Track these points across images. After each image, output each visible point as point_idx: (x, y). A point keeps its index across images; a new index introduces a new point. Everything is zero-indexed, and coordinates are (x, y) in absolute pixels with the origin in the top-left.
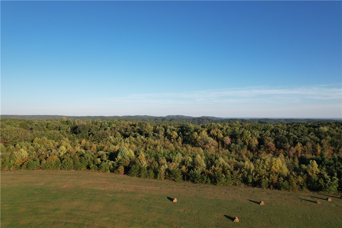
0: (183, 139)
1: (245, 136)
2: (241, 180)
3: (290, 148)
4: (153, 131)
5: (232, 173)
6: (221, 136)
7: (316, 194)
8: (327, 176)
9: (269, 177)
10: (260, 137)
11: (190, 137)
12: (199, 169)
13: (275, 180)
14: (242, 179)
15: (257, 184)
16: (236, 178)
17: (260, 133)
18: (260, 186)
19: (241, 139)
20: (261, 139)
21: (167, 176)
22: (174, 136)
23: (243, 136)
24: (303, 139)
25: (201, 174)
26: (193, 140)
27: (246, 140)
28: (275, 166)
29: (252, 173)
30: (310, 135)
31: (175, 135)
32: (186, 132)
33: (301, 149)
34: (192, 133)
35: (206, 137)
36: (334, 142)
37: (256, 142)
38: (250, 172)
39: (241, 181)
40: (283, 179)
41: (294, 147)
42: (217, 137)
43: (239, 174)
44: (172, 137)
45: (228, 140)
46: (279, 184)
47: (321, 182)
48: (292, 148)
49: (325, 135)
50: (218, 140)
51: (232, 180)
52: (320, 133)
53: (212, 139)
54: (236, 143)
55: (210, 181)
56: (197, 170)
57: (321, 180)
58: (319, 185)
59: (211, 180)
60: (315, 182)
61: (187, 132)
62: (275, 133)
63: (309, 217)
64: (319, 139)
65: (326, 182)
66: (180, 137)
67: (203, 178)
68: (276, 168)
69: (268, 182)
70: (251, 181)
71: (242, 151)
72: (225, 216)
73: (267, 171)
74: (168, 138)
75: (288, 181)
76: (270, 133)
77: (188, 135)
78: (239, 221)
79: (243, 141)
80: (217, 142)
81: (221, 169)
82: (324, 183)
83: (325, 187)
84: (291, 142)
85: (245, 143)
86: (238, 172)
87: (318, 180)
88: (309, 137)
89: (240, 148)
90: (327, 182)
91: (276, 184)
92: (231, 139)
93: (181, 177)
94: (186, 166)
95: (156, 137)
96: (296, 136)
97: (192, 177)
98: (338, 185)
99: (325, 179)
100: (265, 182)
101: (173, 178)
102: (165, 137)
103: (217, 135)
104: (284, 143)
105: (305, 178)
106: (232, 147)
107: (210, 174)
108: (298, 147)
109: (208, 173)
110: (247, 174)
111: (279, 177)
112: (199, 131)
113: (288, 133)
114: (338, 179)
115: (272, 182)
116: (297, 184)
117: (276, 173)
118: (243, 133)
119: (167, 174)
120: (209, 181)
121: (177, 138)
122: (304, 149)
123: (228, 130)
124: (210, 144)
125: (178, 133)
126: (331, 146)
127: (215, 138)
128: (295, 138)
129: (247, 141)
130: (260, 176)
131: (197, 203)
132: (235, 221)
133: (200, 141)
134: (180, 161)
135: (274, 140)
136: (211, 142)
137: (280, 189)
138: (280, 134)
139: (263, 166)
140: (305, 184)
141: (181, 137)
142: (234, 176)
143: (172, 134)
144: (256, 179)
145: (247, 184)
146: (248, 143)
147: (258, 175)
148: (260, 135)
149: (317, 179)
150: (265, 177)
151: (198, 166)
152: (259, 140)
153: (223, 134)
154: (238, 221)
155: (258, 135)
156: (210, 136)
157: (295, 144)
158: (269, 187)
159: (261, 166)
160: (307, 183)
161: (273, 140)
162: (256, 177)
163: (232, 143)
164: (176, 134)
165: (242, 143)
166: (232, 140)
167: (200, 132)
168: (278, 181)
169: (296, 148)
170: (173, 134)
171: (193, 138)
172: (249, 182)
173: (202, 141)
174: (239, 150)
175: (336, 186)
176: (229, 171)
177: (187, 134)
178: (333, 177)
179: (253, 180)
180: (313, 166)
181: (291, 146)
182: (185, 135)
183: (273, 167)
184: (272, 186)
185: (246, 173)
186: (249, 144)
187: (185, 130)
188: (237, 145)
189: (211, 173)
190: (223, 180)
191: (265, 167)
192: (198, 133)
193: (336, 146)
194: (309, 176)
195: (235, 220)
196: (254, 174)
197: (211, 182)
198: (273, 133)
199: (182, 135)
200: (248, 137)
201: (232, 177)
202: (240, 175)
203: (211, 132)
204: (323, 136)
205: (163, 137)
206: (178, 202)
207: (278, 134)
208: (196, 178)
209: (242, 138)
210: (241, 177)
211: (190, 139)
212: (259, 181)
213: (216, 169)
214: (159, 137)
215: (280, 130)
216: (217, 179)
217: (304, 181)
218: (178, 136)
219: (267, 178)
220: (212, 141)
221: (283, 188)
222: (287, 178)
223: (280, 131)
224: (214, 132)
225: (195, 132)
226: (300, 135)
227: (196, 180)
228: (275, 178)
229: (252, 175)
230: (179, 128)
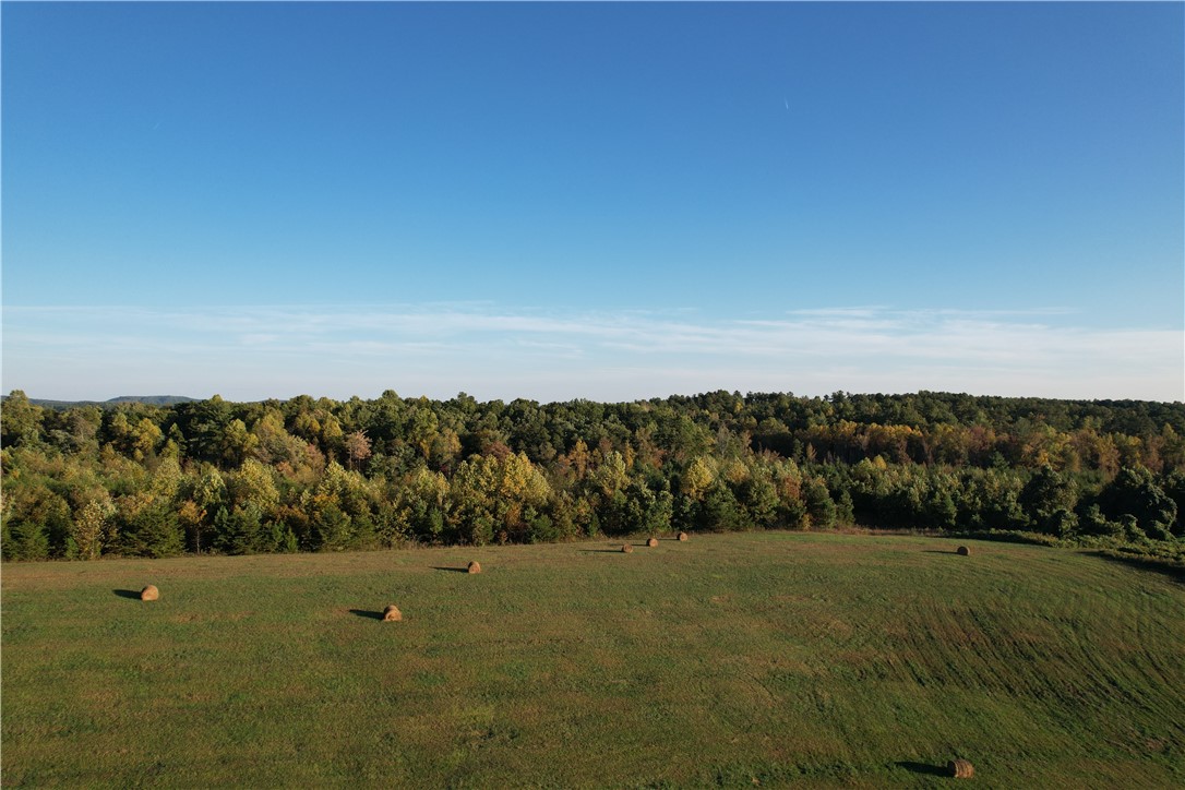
0: (185, 448)
1: (418, 429)
2: (408, 530)
3: (556, 457)
4: (41, 422)
5: (375, 509)
6: (337, 431)
7: (622, 541)
8: (648, 491)
9: (494, 512)
10: (467, 432)
11: (215, 439)
12: (254, 507)
13: (513, 520)
14: (408, 525)
15: (458, 534)
16: (391, 524)
17: (468, 419)
18: (470, 541)
19: (405, 440)
20: (470, 436)
21: (116, 540)
22: (146, 437)
23: (412, 428)
24: (590, 432)
25: (264, 520)
26: (230, 451)
27: (421, 440)
28: (513, 478)
29: (444, 503)
30: (607, 422)
31: (152, 435)
32: (199, 422)
33: (586, 460)
34: (222, 425)
35: (278, 436)
36: (663, 436)
37: (457, 445)
38: (436, 500)
39: (407, 532)
40: (535, 513)
41: (567, 455)
42: (320, 435)
43: (398, 511)
44: (139, 444)
45: (360, 444)
46: (525, 527)
47: (635, 505)
48: (562, 457)
49: (643, 419)
50: (324, 446)
51: (377, 531)
52: (632, 415)
53: (303, 443)
54: (389, 453)
55: (295, 539)
56: (243, 509)
57: (634, 504)
58: (630, 518)
59: (301, 539)
60: (619, 510)
61: (205, 422)
62: (513, 418)
63: (605, 581)
64: (629, 432)
65: (645, 507)
66: (171, 441)
67: (270, 534)
68: (516, 483)
69: (494, 528)
70: (438, 527)
71: (408, 476)
72: (351, 611)
73: (489, 494)
74: (117, 448)
75: (551, 517)
76: (499, 419)
77: (210, 434)
78: (403, 617)
79: (411, 445)
80: (320, 454)
81: (335, 498)
82: (642, 511)
83: (644, 518)
84: (559, 440)
85: (419, 452)
86: (395, 506)
87: (626, 505)
88: (605, 426)
89: (403, 468)
90: (648, 505)
91: (516, 528)
92: (371, 440)
93: (176, 537)
94: (199, 502)
95: (61, 446)
96: (571, 427)
97: (224, 531)
98: (672, 512)
99: (642, 499)
100: (481, 525)
101: (144, 546)
102: (101, 444)
103: (322, 431)
104: (538, 445)
105: (595, 503)
106: (374, 465)
107: (296, 519)
108: (578, 455)
109: (288, 517)
110: (425, 508)
111: (525, 507)
112: (251, 416)
113: (549, 416)
114: (671, 496)
115: (504, 527)
116: (574, 522)
117: (517, 499)
118: (412, 421)
119: (114, 534)
120: (293, 540)
121: (159, 448)
122: (592, 460)
123: (361, 413)
124: (296, 459)
125: (165, 428)
126: (658, 446)
127: (316, 440)
128: (569, 431)
129: (424, 445)
130: (469, 511)
131: (244, 592)
132: (387, 620)
133: (256, 450)
134: (173, 489)
135: (510, 439)
136: (297, 452)
137: (527, 541)
138: (527, 421)
139: (478, 481)
140: (596, 518)
141: (176, 439)
142: (382, 517)
143: (136, 433)
144: (455, 521)
145: (428, 540)
146: (428, 452)
147: (462, 507)
148: (468, 425)
149: (624, 500)
150: (483, 513)
151: (247, 498)
152: (462, 439)
153: (344, 428)
154: (400, 618)
155: (461, 426)
156: (296, 433)
157: (569, 444)
158: (496, 540)
159: (472, 481)
160: (600, 517)
161: (507, 437)
162: (456, 514)
163: (373, 453)
164: (157, 430)
165: (410, 452)
166: (373, 444)
167: (255, 420)
168: (522, 518)
169: (571, 457)
170: (142, 432)
171: (229, 442)
172: (432, 533)
173: (264, 450)
174: (399, 475)
175: (668, 513)
176: (365, 502)
177: (204, 428)
178: (662, 493)
179: (446, 523)
180: (614, 468)
181: (559, 452)
182: (196, 434)
183: (507, 481)
184: (504, 534)
185: (423, 504)
186: (432, 454)
187: (193, 415)
188: (393, 459)
189: (300, 515)
190: (344, 531)
191: (483, 483)
192: (250, 426)
193: (670, 448)
194: (604, 498)
195: (387, 615)
196: (448, 506)
197: (299, 543)
198: (508, 418)
199: (180, 434)
200: (429, 431)
201: (375, 523)
202: (403, 514)
203: (300, 422)
204: (640, 422)
205: (95, 443)
206: (163, 599)
207: (521, 422)
208: (242, 534)
209: (410, 435)
210: (406, 518)
211: (213, 447)
212: (466, 526)
213: (318, 499)
214: (73, 446)
215: (528, 409)
216: (321, 531)
217: (593, 511)
218: (163, 437)
219: (491, 513)
220: (303, 449)
221: (537, 537)
222: (548, 509)
223: (526, 413)
224: (309, 422)
225: (234, 419)
226: (583, 422)
227: (238, 541)
228: (512, 512)
229: (444, 509)
230: (169, 411)
